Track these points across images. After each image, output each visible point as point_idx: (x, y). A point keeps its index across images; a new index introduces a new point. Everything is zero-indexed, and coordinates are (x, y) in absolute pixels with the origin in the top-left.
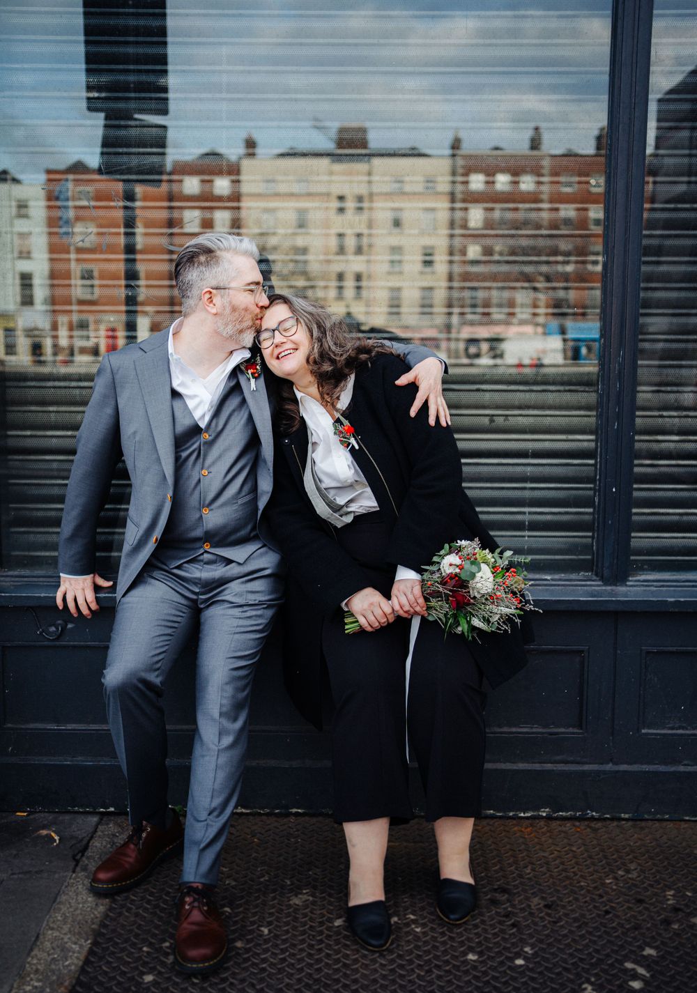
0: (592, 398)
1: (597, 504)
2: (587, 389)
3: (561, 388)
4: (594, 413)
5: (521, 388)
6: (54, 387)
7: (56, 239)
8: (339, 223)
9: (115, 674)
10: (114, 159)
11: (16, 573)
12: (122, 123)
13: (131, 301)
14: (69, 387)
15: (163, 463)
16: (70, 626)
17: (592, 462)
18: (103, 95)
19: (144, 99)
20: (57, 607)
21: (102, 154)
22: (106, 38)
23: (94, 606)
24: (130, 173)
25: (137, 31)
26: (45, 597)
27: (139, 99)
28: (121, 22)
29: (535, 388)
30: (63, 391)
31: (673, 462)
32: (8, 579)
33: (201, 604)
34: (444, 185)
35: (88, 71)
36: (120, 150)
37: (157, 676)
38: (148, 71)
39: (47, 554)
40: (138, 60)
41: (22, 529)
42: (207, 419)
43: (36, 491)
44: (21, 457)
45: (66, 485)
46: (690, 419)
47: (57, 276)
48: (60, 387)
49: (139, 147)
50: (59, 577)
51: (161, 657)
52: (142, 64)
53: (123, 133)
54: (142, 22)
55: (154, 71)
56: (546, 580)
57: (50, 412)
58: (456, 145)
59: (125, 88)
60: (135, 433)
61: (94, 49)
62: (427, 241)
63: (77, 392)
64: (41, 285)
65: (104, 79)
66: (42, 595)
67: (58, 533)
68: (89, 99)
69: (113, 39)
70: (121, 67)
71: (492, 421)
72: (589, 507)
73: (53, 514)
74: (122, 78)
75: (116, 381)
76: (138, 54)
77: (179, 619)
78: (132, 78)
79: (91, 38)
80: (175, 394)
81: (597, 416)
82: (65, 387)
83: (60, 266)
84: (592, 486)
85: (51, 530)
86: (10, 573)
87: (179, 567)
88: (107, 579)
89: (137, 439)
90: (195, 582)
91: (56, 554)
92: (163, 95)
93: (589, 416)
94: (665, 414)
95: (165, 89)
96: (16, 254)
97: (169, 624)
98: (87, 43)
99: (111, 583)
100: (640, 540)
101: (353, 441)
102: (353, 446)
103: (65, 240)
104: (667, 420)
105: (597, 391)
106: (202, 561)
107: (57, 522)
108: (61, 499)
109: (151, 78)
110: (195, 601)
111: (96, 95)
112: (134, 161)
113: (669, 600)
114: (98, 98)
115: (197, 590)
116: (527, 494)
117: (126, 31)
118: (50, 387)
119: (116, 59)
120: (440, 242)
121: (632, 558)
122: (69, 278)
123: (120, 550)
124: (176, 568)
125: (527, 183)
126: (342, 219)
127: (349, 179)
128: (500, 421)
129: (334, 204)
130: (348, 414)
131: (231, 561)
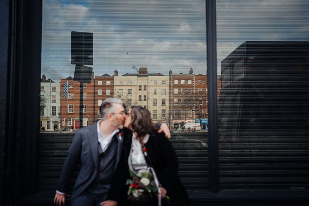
1: (209, 170)
7: (63, 97)
8: (140, 93)
10: (78, 76)
12: (80, 67)
13: (81, 114)
17: (207, 158)
21: (75, 75)
24: (82, 80)
34: (167, 83)
35: (72, 54)
38: (88, 54)
47: (62, 107)
53: (80, 70)
58: (170, 72)
61: (73, 49)
62: (164, 97)
64: (58, 107)
68: (72, 61)
72: (207, 171)
83: (63, 105)
84: (207, 164)
92: (91, 60)
96: (51, 101)
98: (72, 47)
100: (222, 180)
105: (208, 138)
111: (74, 60)
120: (167, 97)
121: (220, 185)
122: (66, 108)
125: (189, 82)
126: (140, 91)
127: (142, 81)
128: (181, 146)
129: (138, 88)
130: (146, 145)
131: (105, 188)
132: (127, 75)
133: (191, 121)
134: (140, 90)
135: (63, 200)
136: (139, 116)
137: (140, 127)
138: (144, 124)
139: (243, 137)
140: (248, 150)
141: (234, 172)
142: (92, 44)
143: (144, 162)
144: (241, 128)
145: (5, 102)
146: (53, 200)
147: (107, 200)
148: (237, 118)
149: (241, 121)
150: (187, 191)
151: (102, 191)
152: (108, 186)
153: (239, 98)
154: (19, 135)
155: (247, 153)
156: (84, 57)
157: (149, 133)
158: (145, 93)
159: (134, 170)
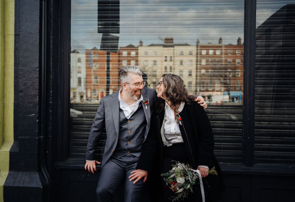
0: (241, 110)
1: (243, 142)
2: (240, 108)
3: (232, 108)
4: (242, 115)
5: (220, 108)
6: (86, 106)
7: (88, 66)
9: (99, 190)
10: (105, 44)
11: (74, 159)
12: (107, 34)
13: (108, 82)
14: (90, 106)
15: (116, 129)
16: (88, 175)
17: (242, 130)
18: (102, 27)
19: (114, 28)
20: (85, 169)
21: (102, 42)
22: (104, 12)
23: (95, 170)
24: (109, 47)
25: (112, 10)
26: (82, 166)
27: (112, 28)
28: (108, 8)
29: (224, 108)
30: (89, 107)
31: (266, 130)
32: (71, 161)
33: (126, 169)
34: (194, 52)
35: (98, 21)
36: (107, 41)
37: (112, 191)
38: (115, 20)
39: (83, 154)
40: (112, 17)
41: (76, 147)
42: (130, 117)
43: (80, 136)
44: (76, 126)
45: (89, 134)
46: (271, 117)
47: (88, 75)
48: (88, 106)
49: (112, 40)
50: (86, 161)
51: (114, 185)
52: (113, 18)
53: (107, 36)
54: (114, 8)
55: (116, 20)
56: (229, 165)
57: (85, 113)
58: (198, 42)
59: (108, 25)
60: (109, 120)
61: (100, 15)
62: (190, 68)
63: (93, 108)
64: (84, 78)
65: (103, 22)
66: (81, 166)
67: (86, 148)
68: (98, 28)
69: (106, 12)
70: (107, 19)
71: (211, 117)
72: (241, 143)
73: (85, 142)
74: (107, 22)
75: (105, 105)
76: (112, 16)
77: (119, 174)
78: (110, 22)
79: (100, 12)
80: (121, 110)
81: (243, 116)
82: (89, 106)
83: (89, 73)
84: (242, 137)
85: (84, 147)
86: (72, 159)
87: (120, 158)
88: (99, 162)
89: (109, 122)
90: (124, 162)
91: (85, 154)
92: (118, 27)
93: (241, 116)
94: (263, 116)
95: (119, 25)
96: (77, 72)
97: (116, 175)
98: (98, 13)
99: (100, 163)
100: (257, 153)
101: (180, 122)
102: (180, 124)
103: (90, 66)
104: (264, 117)
105: (243, 109)
106: (127, 156)
107: (86, 145)
108: (87, 138)
109: (116, 22)
110: (124, 168)
111: (101, 27)
112: (110, 44)
113: (267, 172)
114: (101, 28)
115: (125, 165)
116: (222, 139)
117: (109, 10)
118: (85, 106)
119: (106, 17)
120: (193, 68)
121: (255, 159)
122: (91, 76)
123: (103, 153)
124: (119, 158)
125: (218, 52)
126: (166, 63)
127: (168, 52)
128: (214, 117)
129: (164, 59)
130: (181, 114)
131: (135, 157)
132: (152, 45)
133: (219, 93)
134: (166, 60)
135: (94, 167)
136: (173, 83)
137: (175, 95)
138: (178, 91)
139: (282, 108)
140: (287, 123)
141: (271, 146)
142: (118, 10)
143: (178, 131)
144: (276, 99)
145: (38, 69)
146: (84, 167)
147: (137, 169)
148: (272, 88)
149: (277, 91)
150: (219, 163)
151: (132, 159)
152: (138, 155)
153: (276, 66)
154: (51, 103)
155: (286, 125)
156: (111, 23)
157: (184, 101)
158: (171, 64)
159: (167, 140)
